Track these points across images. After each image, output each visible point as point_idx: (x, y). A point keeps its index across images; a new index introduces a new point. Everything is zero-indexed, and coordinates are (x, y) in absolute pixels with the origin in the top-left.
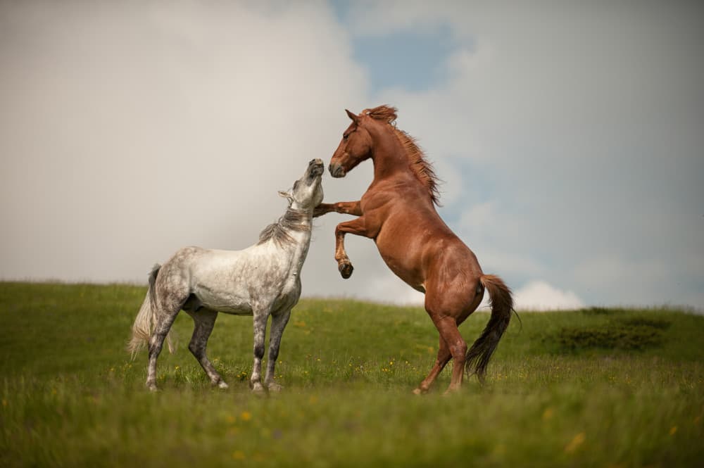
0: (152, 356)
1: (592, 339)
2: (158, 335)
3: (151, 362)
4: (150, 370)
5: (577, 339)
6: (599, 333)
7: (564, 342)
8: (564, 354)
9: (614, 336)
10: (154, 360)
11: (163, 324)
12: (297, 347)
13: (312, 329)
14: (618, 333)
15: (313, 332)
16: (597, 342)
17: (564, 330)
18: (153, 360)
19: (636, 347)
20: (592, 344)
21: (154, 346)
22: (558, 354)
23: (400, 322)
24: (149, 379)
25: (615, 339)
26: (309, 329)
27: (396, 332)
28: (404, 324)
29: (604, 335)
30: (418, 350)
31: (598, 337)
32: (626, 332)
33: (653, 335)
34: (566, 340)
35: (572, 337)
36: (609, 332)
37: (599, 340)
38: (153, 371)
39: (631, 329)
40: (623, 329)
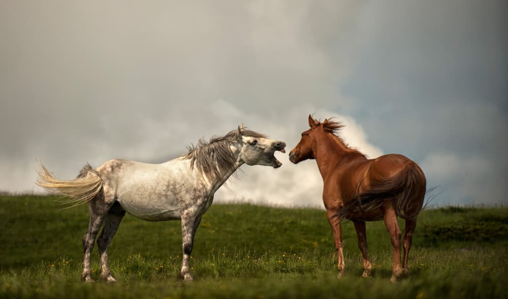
0: (87, 251)
1: (450, 233)
2: (91, 234)
3: (86, 256)
4: (86, 263)
5: (437, 233)
6: (455, 229)
7: (426, 236)
8: (428, 247)
9: (468, 230)
10: (89, 254)
11: (94, 224)
12: (204, 244)
13: (216, 228)
14: (472, 228)
15: (217, 231)
16: (454, 235)
17: (426, 227)
18: (87, 255)
19: (487, 239)
20: (450, 238)
21: (88, 243)
22: (422, 246)
23: (289, 221)
24: (85, 270)
25: (469, 233)
26: (213, 229)
27: (286, 230)
28: (292, 223)
29: (460, 229)
30: (305, 245)
31: (455, 231)
32: (478, 227)
33: (501, 229)
34: (428, 234)
35: (433, 232)
36: (463, 227)
37: (456, 234)
38: (88, 264)
39: (483, 224)
40: (475, 224)
